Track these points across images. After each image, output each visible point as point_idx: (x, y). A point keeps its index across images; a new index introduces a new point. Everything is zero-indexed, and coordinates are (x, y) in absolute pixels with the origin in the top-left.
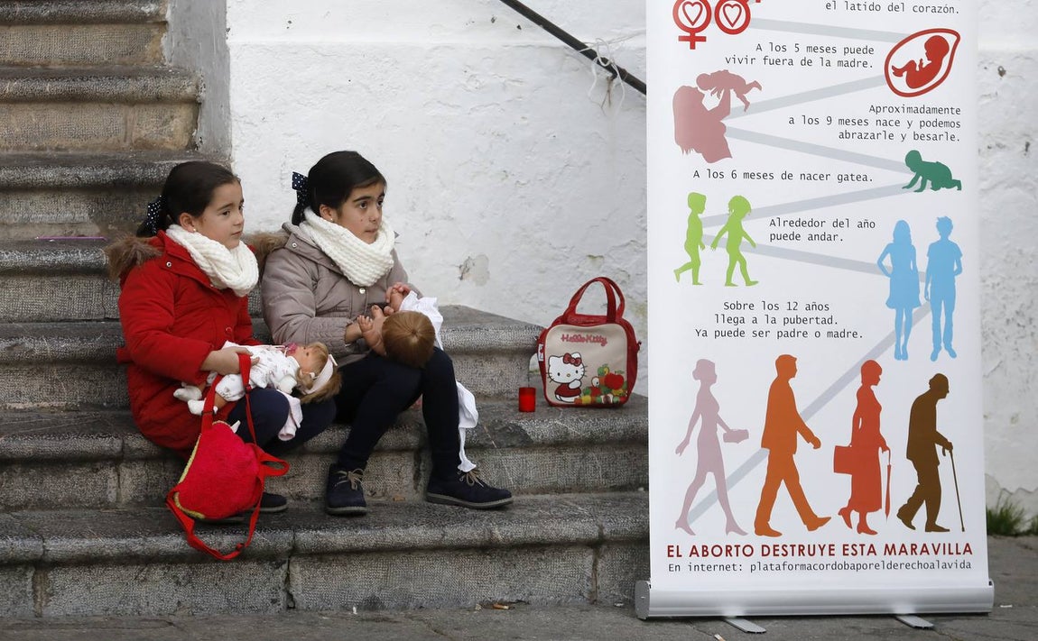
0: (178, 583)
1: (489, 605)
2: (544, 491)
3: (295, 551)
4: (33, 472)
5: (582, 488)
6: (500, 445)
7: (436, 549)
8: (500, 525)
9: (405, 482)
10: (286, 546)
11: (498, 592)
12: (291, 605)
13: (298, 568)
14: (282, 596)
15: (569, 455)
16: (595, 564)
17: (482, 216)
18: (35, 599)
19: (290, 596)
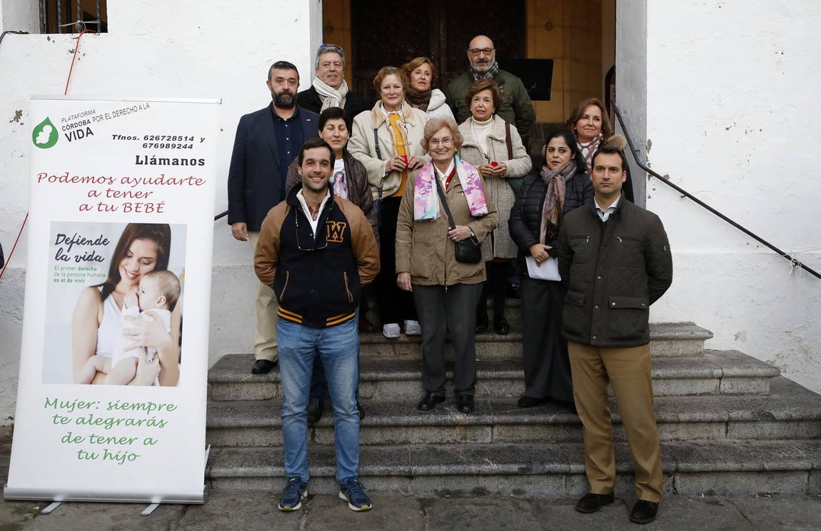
0: (627, 482)
1: (762, 495)
2: (781, 439)
3: (677, 471)
4: (568, 427)
5: (796, 438)
6: (762, 420)
7: (739, 471)
8: (767, 462)
9: (722, 434)
10: (673, 469)
11: (765, 488)
12: (675, 492)
13: (678, 477)
14: (671, 489)
15: (792, 425)
16: (809, 478)
17: (744, 317)
18: (566, 487)
19: (675, 489)
